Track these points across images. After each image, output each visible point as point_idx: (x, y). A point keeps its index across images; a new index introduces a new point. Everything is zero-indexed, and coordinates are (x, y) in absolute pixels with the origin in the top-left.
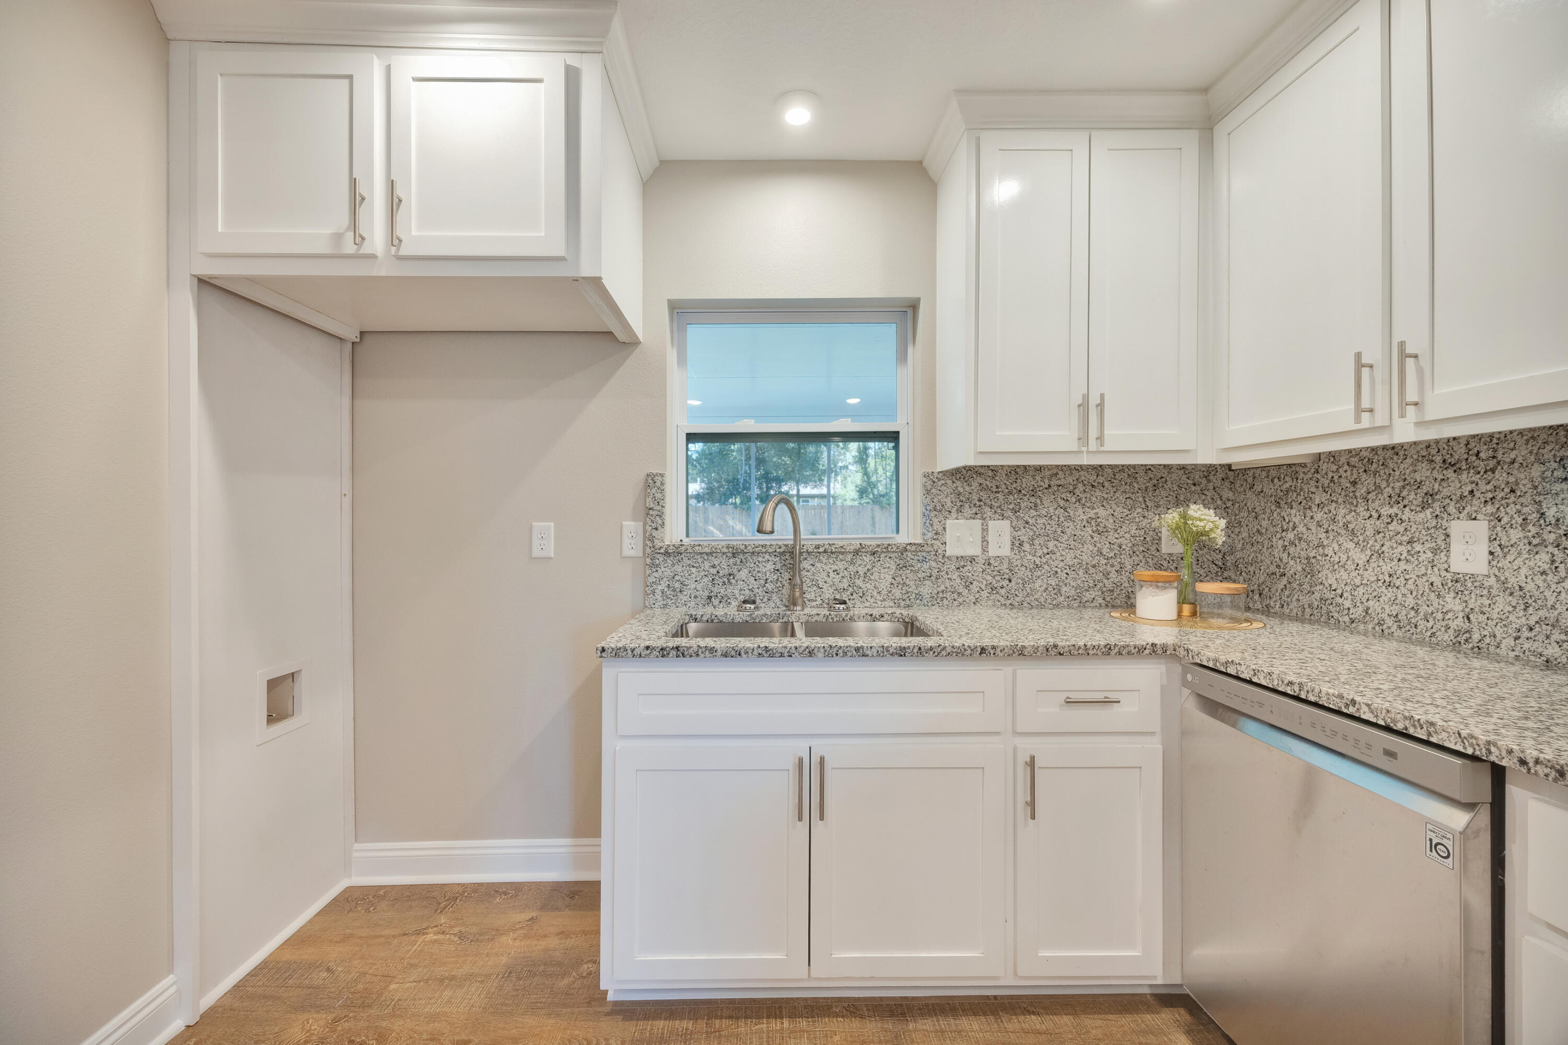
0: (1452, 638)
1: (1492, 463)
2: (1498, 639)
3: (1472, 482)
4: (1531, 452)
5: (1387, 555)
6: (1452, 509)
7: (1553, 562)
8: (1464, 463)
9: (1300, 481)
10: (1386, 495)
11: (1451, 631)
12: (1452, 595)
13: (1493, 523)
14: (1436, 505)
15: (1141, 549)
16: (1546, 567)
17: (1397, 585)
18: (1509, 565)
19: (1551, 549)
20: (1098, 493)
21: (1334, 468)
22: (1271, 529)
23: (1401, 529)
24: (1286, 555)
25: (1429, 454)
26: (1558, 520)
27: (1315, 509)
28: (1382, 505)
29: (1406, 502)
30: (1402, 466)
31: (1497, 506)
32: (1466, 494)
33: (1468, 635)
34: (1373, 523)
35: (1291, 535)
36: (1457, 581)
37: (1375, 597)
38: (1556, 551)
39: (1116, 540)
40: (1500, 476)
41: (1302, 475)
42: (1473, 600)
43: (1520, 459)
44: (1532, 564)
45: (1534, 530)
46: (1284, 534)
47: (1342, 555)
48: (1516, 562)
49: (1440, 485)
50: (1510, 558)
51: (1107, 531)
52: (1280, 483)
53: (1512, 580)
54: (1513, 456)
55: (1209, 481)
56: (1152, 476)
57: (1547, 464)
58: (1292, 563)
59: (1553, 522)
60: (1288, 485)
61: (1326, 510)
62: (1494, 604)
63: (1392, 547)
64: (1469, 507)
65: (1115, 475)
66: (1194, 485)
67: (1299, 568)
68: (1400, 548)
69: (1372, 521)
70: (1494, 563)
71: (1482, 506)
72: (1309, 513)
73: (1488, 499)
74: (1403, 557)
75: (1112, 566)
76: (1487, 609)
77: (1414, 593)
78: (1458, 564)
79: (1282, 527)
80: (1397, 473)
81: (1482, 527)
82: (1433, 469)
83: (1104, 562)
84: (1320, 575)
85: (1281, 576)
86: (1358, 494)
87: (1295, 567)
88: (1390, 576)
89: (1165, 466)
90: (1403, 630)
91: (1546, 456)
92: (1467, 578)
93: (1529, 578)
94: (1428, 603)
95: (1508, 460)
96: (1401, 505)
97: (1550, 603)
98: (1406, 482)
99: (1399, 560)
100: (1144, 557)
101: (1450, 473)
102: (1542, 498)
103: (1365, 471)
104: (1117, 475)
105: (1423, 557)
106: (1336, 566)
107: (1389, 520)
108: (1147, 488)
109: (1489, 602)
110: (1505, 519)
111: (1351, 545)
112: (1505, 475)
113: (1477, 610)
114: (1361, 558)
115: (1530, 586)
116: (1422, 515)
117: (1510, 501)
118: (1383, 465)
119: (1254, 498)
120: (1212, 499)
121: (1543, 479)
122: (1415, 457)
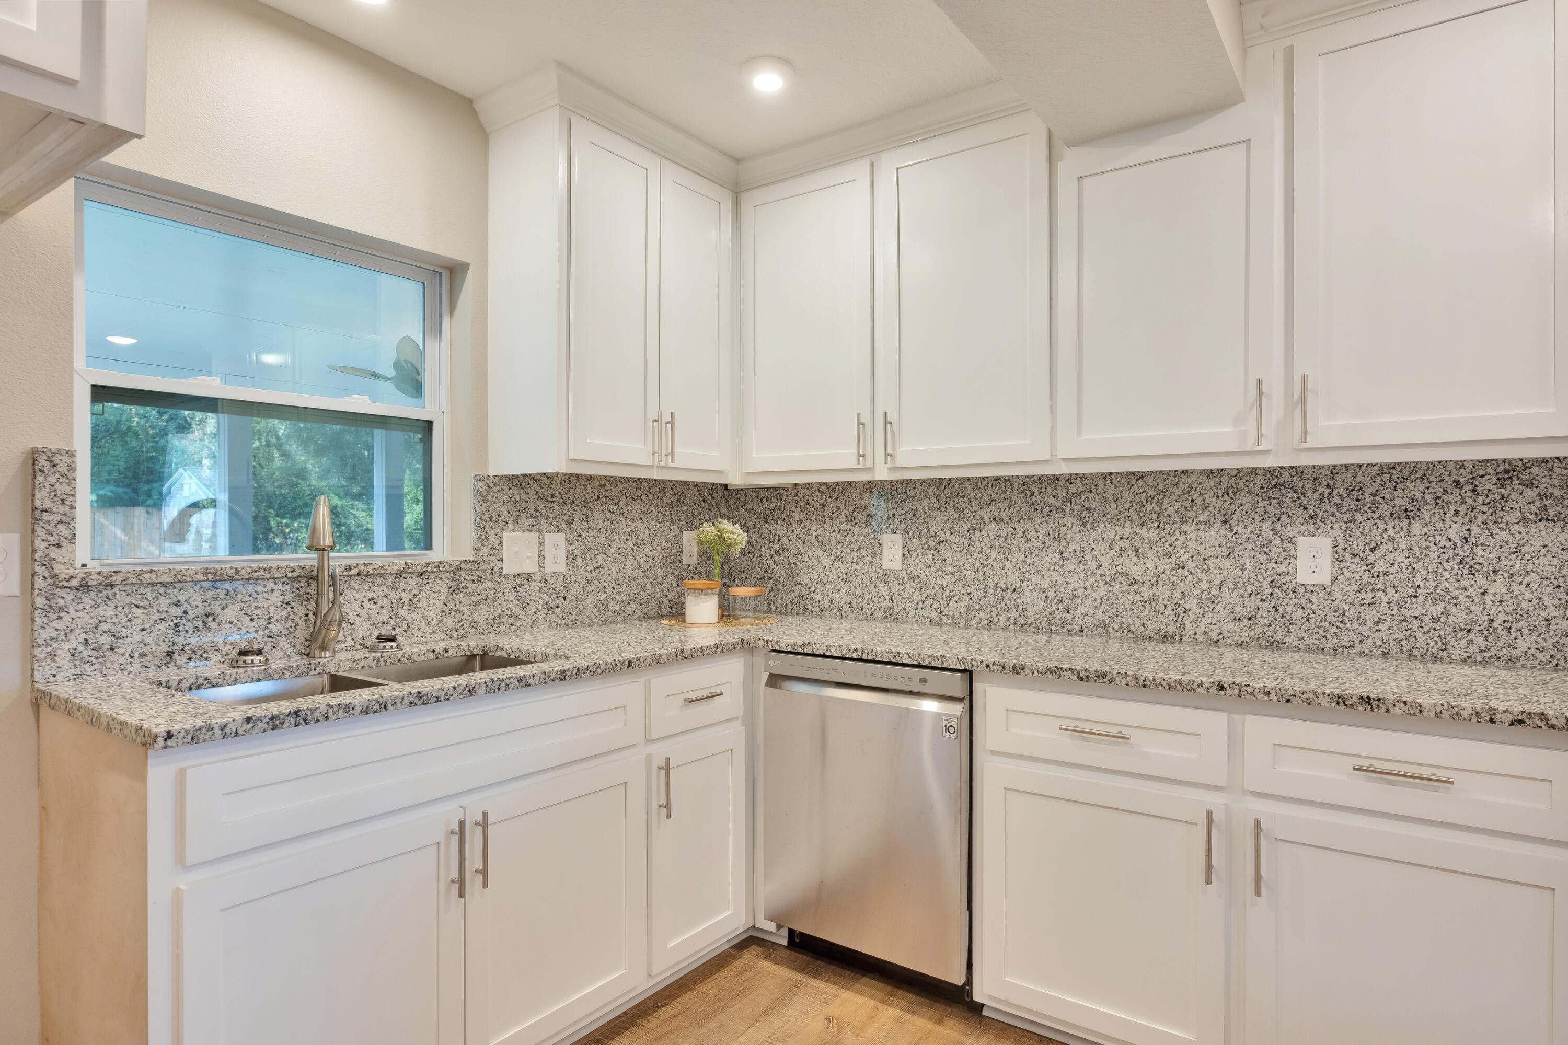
0: (883, 613)
2: (907, 611)
3: (894, 508)
4: (924, 491)
5: (844, 559)
6: (883, 526)
7: (934, 559)
8: (889, 495)
9: (783, 502)
10: (844, 515)
11: (882, 610)
12: (883, 584)
13: (904, 536)
14: (874, 523)
15: (669, 560)
16: (930, 563)
17: (851, 580)
18: (913, 563)
19: (933, 551)
20: (637, 506)
21: (809, 493)
22: (760, 541)
23: (853, 540)
24: (772, 562)
26: (936, 534)
27: (795, 524)
28: (841, 523)
30: (854, 494)
31: (906, 525)
32: (891, 516)
33: (892, 611)
34: (835, 536)
35: (776, 546)
36: (886, 575)
37: (837, 590)
38: (935, 553)
39: (650, 553)
40: (909, 506)
41: (785, 497)
42: (894, 587)
43: (918, 495)
44: (924, 561)
45: (924, 540)
46: (771, 545)
47: (815, 561)
48: (916, 560)
49: (876, 509)
50: (913, 558)
51: (644, 544)
52: (768, 503)
53: (914, 572)
54: (915, 492)
55: (713, 499)
56: (676, 492)
57: (931, 499)
58: (777, 568)
59: (934, 535)
60: (774, 505)
61: (803, 525)
62: (905, 588)
63: (847, 554)
64: (892, 525)
65: (650, 489)
66: (704, 502)
67: (783, 573)
68: (853, 554)
69: (835, 534)
70: (905, 562)
71: (899, 524)
72: (790, 528)
73: (902, 520)
74: (854, 560)
75: (648, 578)
76: (901, 592)
77: (861, 586)
78: (887, 564)
79: (769, 539)
80: (851, 500)
81: (898, 538)
82: (873, 498)
84: (799, 577)
85: (768, 580)
86: (825, 514)
87: (779, 572)
88: (846, 574)
89: (685, 482)
91: (930, 494)
92: (891, 572)
93: (923, 570)
94: (869, 591)
95: (912, 495)
96: (853, 523)
97: (932, 586)
98: (856, 507)
99: (852, 562)
100: (671, 568)
101: (882, 502)
102: (928, 520)
103: (830, 497)
104: (652, 489)
105: (866, 559)
106: (810, 569)
107: (846, 534)
108: (672, 502)
109: (902, 587)
110: (911, 533)
111: (820, 553)
112: (911, 504)
113: (896, 593)
114: (827, 562)
115: (924, 575)
116: (865, 530)
117: (913, 521)
118: (842, 493)
119: (745, 514)
121: (929, 508)
122: (862, 488)
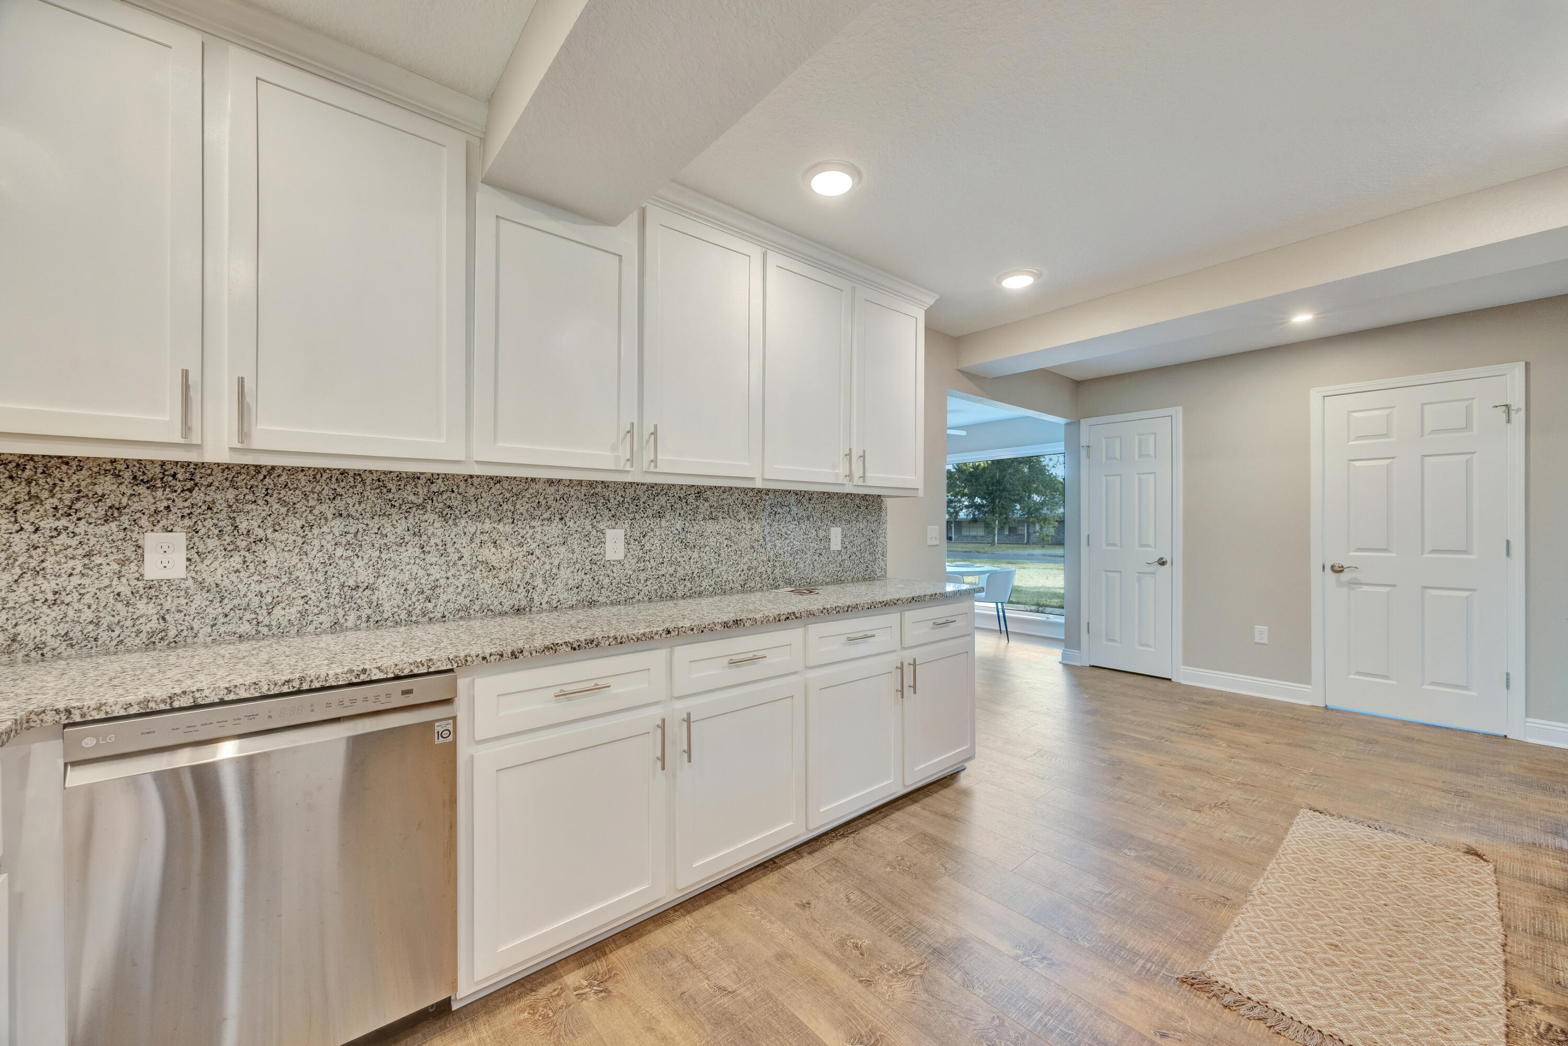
0: (144, 640)
1: (189, 485)
2: (195, 631)
3: (169, 499)
4: (226, 479)
6: (144, 521)
7: (245, 562)
8: (159, 481)
10: (48, 506)
11: (143, 636)
12: (145, 600)
13: (190, 535)
14: (124, 518)
16: (239, 566)
17: (66, 602)
18: (207, 568)
19: (243, 553)
23: (72, 542)
25: (115, 468)
26: (249, 531)
28: (41, 517)
29: (81, 514)
30: (75, 478)
31: (194, 520)
32: (161, 509)
33: (163, 634)
34: (25, 537)
36: (150, 588)
37: (29, 620)
38: (247, 554)
40: (198, 496)
42: (169, 602)
43: (216, 483)
44: (227, 565)
45: (228, 539)
48: (213, 565)
49: (129, 499)
50: (206, 562)
53: (209, 580)
54: (210, 480)
57: (240, 490)
59: (245, 533)
62: (191, 602)
63: (58, 563)
64: (165, 520)
68: (72, 563)
69: (24, 535)
70: (192, 567)
71: (179, 520)
73: (185, 514)
76: (185, 607)
77: (94, 607)
78: (152, 573)
80: (67, 484)
81: (179, 538)
82: (121, 484)
88: (55, 593)
90: (77, 647)
91: (239, 484)
92: (162, 583)
93: (225, 577)
94: (112, 613)
95: (205, 483)
96: (74, 518)
97: (242, 594)
98: (81, 494)
99: (71, 575)
101: (142, 489)
102: (235, 515)
105: (106, 569)
107: (54, 534)
109: (186, 601)
110: (203, 531)
112: (202, 495)
113: (173, 610)
115: (227, 582)
116: (103, 528)
117: (207, 516)
118: (43, 472)
121: (237, 500)
122: (96, 470)
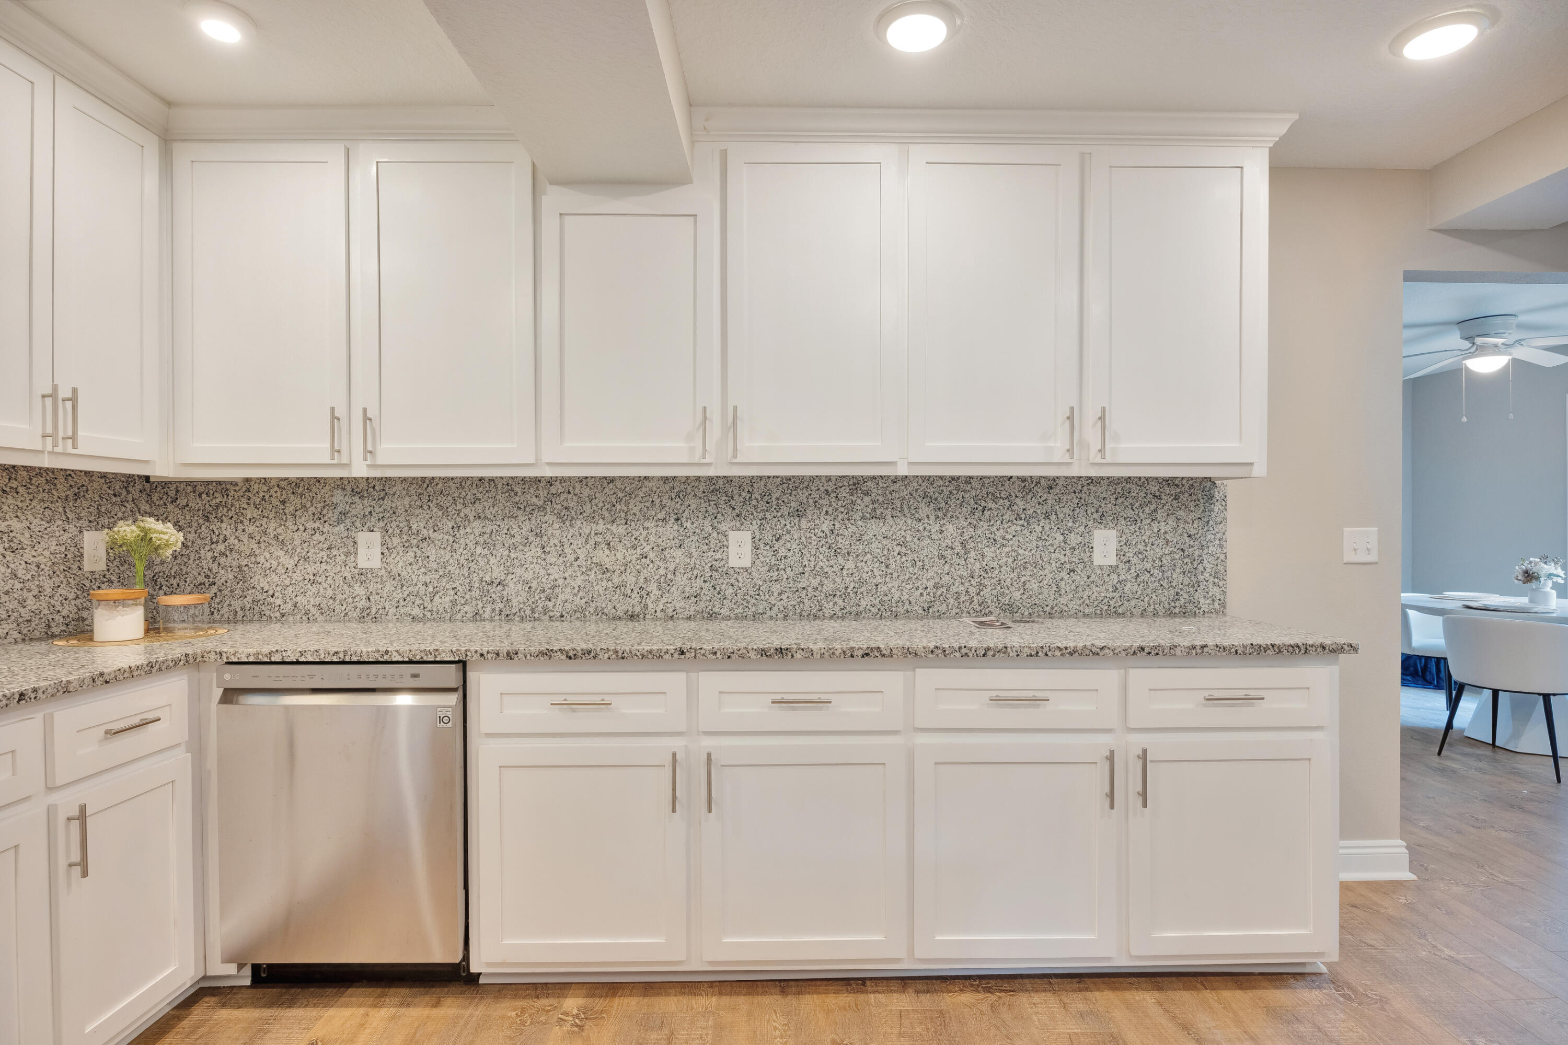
0: (359, 614)
1: (382, 494)
2: (387, 610)
3: (371, 506)
4: (404, 489)
5: (311, 559)
6: (358, 524)
7: (416, 556)
8: (365, 492)
9: (230, 498)
10: (310, 513)
11: (358, 611)
12: (359, 584)
13: (383, 534)
14: (347, 521)
15: (62, 567)
16: (412, 560)
17: (319, 582)
18: (393, 561)
19: (414, 549)
20: (10, 501)
21: (265, 489)
22: (199, 541)
23: (322, 539)
24: (216, 565)
25: (342, 484)
26: (418, 532)
27: (246, 522)
28: (307, 521)
29: (326, 518)
30: (323, 491)
31: (385, 522)
32: (367, 513)
33: (369, 611)
34: (300, 535)
35: (221, 547)
36: (361, 574)
37: (302, 593)
38: (417, 550)
39: (33, 559)
40: (387, 503)
41: (233, 492)
42: (372, 586)
43: (398, 493)
44: (405, 559)
45: (406, 538)
46: (213, 546)
47: (273, 562)
48: (397, 558)
49: (350, 507)
50: (393, 556)
51: (22, 548)
52: (208, 498)
53: (394, 570)
54: (394, 490)
55: (128, 492)
56: (73, 484)
57: (412, 497)
58: (223, 572)
59: (416, 533)
60: (218, 501)
61: (257, 523)
62: (384, 587)
63: (315, 553)
64: (369, 523)
65: (31, 479)
66: (115, 495)
67: (231, 577)
68: (322, 554)
69: (299, 533)
70: (384, 560)
71: (377, 522)
72: (240, 527)
73: (380, 518)
74: (323, 560)
75: (29, 590)
76: (381, 591)
77: (333, 587)
78: (363, 563)
79: (211, 539)
80: (319, 496)
81: (377, 536)
82: (345, 495)
83: (18, 586)
84: (252, 581)
85: (210, 585)
86: (287, 511)
87: (225, 576)
88: (314, 575)
89: (86, 472)
90: (325, 615)
91: (412, 492)
92: (368, 571)
93: (404, 568)
94: (342, 592)
95: (392, 493)
96: (322, 521)
97: (414, 583)
98: (326, 504)
99: (321, 562)
100: (65, 577)
101: (356, 499)
102: (409, 518)
103: (293, 493)
104: (34, 479)
105: (338, 559)
106: (268, 572)
107: (313, 532)
108: (67, 496)
109: (381, 586)
110: (390, 531)
111: (281, 553)
112: (390, 502)
113: (374, 592)
114: (290, 563)
115: (405, 573)
116: (337, 529)
117: (393, 519)
118: (308, 490)
119: (177, 511)
120: (132, 511)
121: (411, 506)
122: (333, 485)
